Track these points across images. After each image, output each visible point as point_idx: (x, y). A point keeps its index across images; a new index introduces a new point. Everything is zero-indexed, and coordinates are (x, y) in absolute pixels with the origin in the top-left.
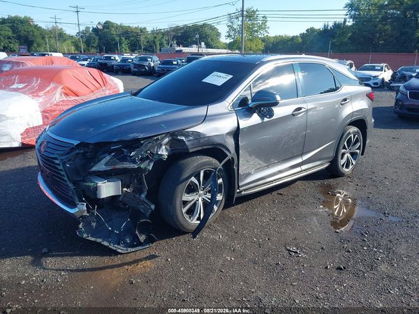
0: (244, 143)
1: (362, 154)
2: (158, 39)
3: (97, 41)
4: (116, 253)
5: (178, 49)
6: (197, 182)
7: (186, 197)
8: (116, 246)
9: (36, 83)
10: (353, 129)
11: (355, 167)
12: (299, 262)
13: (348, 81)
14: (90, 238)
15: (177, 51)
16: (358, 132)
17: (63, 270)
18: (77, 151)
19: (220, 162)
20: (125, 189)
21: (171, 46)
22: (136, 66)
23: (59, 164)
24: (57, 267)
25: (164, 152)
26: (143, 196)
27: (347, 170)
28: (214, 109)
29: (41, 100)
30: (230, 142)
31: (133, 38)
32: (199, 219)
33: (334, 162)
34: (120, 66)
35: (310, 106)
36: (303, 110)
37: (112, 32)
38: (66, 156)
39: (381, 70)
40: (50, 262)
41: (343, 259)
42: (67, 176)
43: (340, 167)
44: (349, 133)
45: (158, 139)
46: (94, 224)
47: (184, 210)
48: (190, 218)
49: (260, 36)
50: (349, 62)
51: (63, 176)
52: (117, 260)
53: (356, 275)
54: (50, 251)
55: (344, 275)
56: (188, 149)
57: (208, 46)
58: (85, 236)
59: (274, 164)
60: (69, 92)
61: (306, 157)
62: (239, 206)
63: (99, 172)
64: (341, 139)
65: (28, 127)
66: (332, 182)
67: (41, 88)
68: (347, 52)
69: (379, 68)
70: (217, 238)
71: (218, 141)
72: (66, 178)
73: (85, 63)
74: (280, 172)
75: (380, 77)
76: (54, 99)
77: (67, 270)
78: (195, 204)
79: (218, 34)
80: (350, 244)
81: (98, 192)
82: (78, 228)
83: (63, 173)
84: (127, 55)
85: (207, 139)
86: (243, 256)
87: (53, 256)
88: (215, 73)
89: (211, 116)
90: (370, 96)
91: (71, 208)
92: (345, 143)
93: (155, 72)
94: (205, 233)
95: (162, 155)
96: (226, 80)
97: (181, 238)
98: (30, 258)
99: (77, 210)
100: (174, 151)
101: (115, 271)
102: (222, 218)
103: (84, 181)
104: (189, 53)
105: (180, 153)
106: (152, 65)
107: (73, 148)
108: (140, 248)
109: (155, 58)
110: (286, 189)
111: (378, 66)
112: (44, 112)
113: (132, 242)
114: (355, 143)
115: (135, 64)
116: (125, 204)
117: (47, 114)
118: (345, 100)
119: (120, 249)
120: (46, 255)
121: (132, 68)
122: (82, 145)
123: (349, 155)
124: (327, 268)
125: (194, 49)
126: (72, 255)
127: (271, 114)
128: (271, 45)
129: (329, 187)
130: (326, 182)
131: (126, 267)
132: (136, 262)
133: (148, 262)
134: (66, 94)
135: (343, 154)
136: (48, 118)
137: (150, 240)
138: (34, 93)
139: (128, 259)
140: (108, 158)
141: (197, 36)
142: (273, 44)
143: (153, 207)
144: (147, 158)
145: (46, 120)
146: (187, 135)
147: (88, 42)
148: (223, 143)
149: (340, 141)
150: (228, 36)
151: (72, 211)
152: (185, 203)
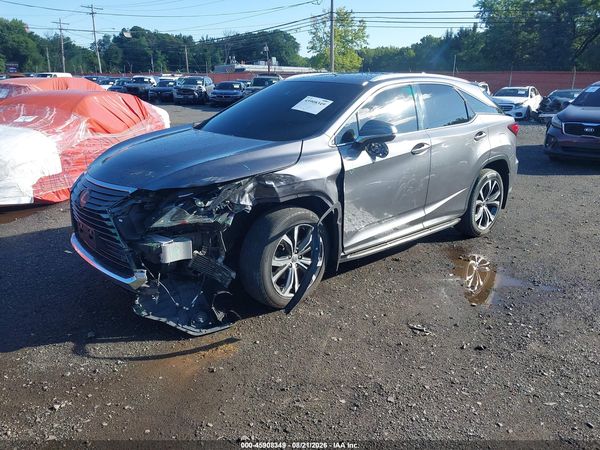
0: (350, 191)
1: (503, 207)
2: (209, 52)
3: (120, 56)
4: (187, 336)
5: (239, 66)
6: (290, 242)
7: (276, 262)
8: (185, 326)
9: (50, 114)
10: (491, 173)
11: (494, 223)
12: (426, 342)
13: (484, 108)
14: (151, 317)
15: (237, 70)
16: (497, 177)
17: (119, 359)
18: (133, 202)
19: (320, 217)
20: (196, 252)
21: (228, 62)
22: (181, 91)
23: (108, 220)
24: (110, 354)
25: (247, 202)
26: (220, 260)
27: (483, 228)
28: (311, 145)
29: (59, 138)
30: (332, 190)
31: (174, 52)
32: (292, 291)
33: (466, 217)
34: (157, 91)
35: (435, 141)
36: (426, 146)
37: (143, 43)
38: (118, 209)
39: (526, 95)
40: (99, 349)
41: (482, 337)
42: (121, 235)
43: (474, 223)
44: (486, 179)
45: (240, 185)
46: (156, 298)
47: (274, 279)
48: (281, 290)
49: (356, 48)
50: (481, 84)
51: (115, 234)
52: (189, 345)
53: (499, 355)
54: (97, 335)
55: (485, 356)
56: (278, 198)
57: (282, 63)
58: (144, 313)
59: (389, 220)
60: (97, 127)
61: (429, 210)
62: (343, 276)
63: (162, 228)
64: (475, 186)
65: (42, 176)
66: (463, 243)
67: (58, 122)
68: (478, 70)
69: (523, 93)
70: (318, 315)
71: (318, 187)
72: (118, 238)
73: (107, 87)
74: (396, 230)
75: (525, 105)
76: (76, 136)
77: (125, 359)
78: (287, 271)
79: (296, 46)
80: (490, 320)
81: (162, 255)
82: (134, 304)
83: (113, 231)
84: (166, 76)
85: (302, 184)
86: (353, 335)
87: (103, 342)
88: (309, 98)
89: (307, 154)
90: (513, 129)
91: (126, 277)
92: (481, 192)
93: (208, 100)
94: (300, 309)
95: (245, 206)
96: (324, 107)
97: (271, 316)
98: (71, 344)
99: (134, 279)
100: (261, 202)
101: (188, 358)
102: (322, 291)
103: (144, 241)
104: (255, 72)
105: (267, 204)
106: (204, 89)
107: (127, 198)
108: (218, 328)
109: (208, 80)
110: (404, 253)
111: (521, 89)
112: (63, 155)
113: (206, 321)
114: (494, 192)
115: (179, 89)
116: (196, 272)
117: (68, 158)
118: (480, 133)
119: (192, 330)
120: (93, 340)
121: (175, 94)
122: (139, 193)
123: (486, 208)
124: (462, 348)
125: (262, 67)
126: (126, 341)
127: (385, 152)
128: (371, 61)
129: (461, 250)
130: (456, 244)
131: (203, 353)
132: (215, 345)
133: (231, 346)
134: (93, 130)
135: (478, 207)
136: (69, 163)
137: (230, 319)
138: (49, 128)
139: (204, 342)
140: (174, 210)
141: (266, 49)
142: (374, 58)
143: (233, 275)
144: (226, 210)
145: (66, 166)
146: (277, 179)
147: (107, 58)
148: (323, 189)
149: (474, 188)
150: (312, 48)
151: (127, 281)
152: (275, 269)
